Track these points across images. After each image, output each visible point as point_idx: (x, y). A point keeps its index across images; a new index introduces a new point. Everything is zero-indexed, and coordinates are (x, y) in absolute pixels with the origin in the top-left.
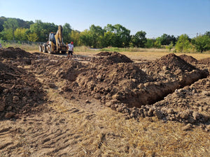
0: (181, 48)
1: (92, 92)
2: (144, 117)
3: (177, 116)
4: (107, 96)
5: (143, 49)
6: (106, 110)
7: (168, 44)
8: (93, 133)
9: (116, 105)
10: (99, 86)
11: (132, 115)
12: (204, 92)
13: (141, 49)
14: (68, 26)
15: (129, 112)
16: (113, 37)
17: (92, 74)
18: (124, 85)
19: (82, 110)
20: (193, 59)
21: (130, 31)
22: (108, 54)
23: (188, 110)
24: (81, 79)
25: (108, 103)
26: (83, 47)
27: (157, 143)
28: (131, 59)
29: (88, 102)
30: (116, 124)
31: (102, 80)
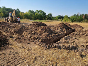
0: (65, 20)
1: (30, 39)
2: (52, 48)
3: (65, 47)
4: (37, 41)
5: (51, 21)
6: (36, 47)
7: (61, 19)
8: (31, 57)
9: (41, 44)
10: (33, 36)
11: (47, 48)
12: (74, 37)
13: (50, 21)
14: (18, 10)
15: (46, 47)
16: (39, 16)
17: (30, 31)
18: (44, 35)
19: (26, 47)
20: (70, 25)
22: (37, 22)
23: (68, 45)
24: (25, 34)
25: (38, 44)
26: (26, 19)
27: (57, 58)
28: (47, 25)
29: (28, 43)
30: (41, 52)
31: (34, 34)
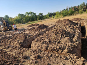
16: (30, 17)
21: (36, 14)
